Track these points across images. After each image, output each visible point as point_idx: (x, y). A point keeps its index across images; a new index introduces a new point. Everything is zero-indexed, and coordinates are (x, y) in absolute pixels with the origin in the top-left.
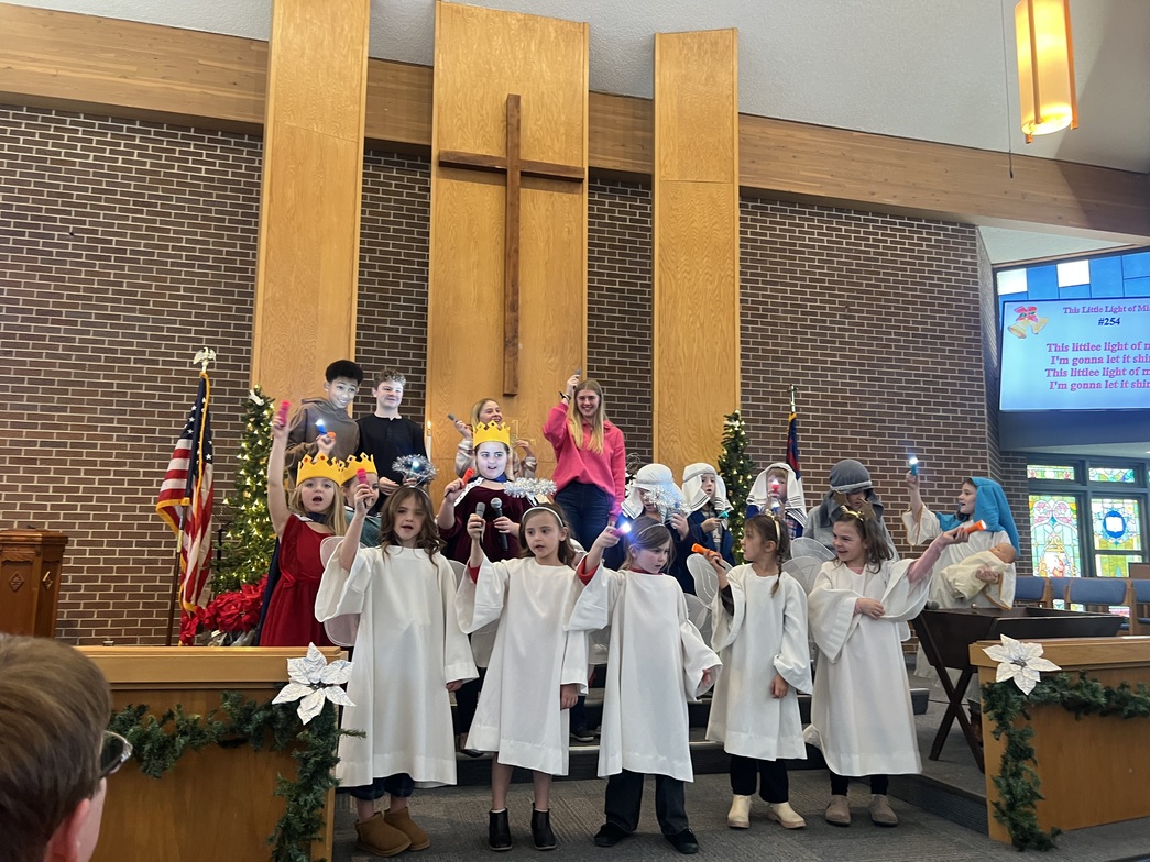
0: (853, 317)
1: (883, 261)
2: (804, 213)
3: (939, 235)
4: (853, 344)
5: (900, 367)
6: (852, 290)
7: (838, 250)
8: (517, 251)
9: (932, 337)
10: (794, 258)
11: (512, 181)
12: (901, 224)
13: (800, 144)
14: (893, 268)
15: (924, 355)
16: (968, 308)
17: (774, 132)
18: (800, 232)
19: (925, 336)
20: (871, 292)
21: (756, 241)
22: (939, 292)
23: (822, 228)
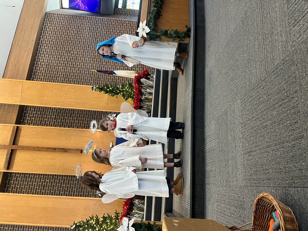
0: (70, 50)
1: (54, 40)
2: (37, 61)
3: (48, 23)
4: (78, 51)
5: (86, 39)
6: (62, 50)
7: (49, 52)
8: (38, 147)
9: (78, 29)
10: (51, 65)
11: (15, 148)
12: (43, 33)
13: (15, 60)
14: (57, 37)
15: (83, 32)
16: (70, 18)
17: (10, 67)
18: (43, 62)
19: (78, 31)
20: (63, 45)
21: (44, 76)
22: (65, 25)
23: (42, 56)
